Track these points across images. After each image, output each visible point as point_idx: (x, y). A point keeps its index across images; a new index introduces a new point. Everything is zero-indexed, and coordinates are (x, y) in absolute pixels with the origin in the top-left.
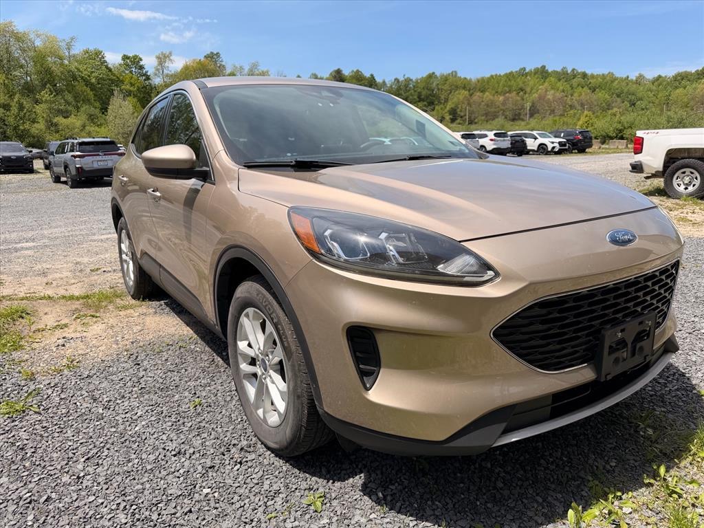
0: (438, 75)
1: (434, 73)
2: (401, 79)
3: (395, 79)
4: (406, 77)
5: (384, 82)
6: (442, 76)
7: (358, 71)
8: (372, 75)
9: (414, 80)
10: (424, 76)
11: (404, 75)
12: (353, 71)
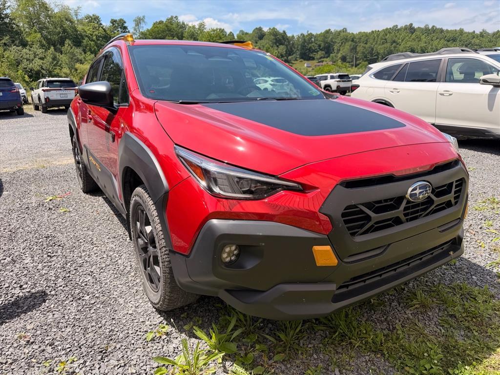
0: (333, 32)
1: (330, 30)
2: (306, 34)
3: (301, 35)
6: (336, 32)
7: (274, 28)
9: (315, 35)
10: (323, 32)
11: (308, 31)
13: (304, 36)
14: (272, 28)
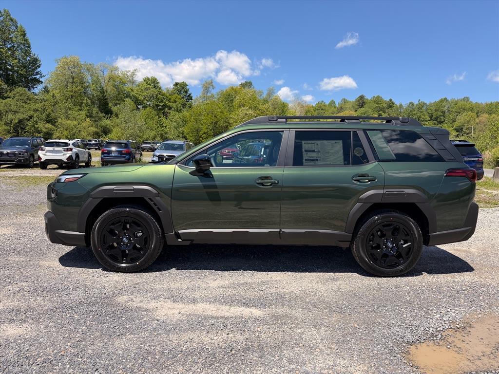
0: (450, 100)
1: (446, 99)
2: (416, 103)
3: (410, 103)
4: (420, 102)
5: (401, 105)
6: (453, 100)
7: (379, 96)
8: (391, 100)
9: (428, 104)
10: (437, 100)
11: (419, 100)
12: (374, 97)
13: (413, 104)
14: (376, 96)
